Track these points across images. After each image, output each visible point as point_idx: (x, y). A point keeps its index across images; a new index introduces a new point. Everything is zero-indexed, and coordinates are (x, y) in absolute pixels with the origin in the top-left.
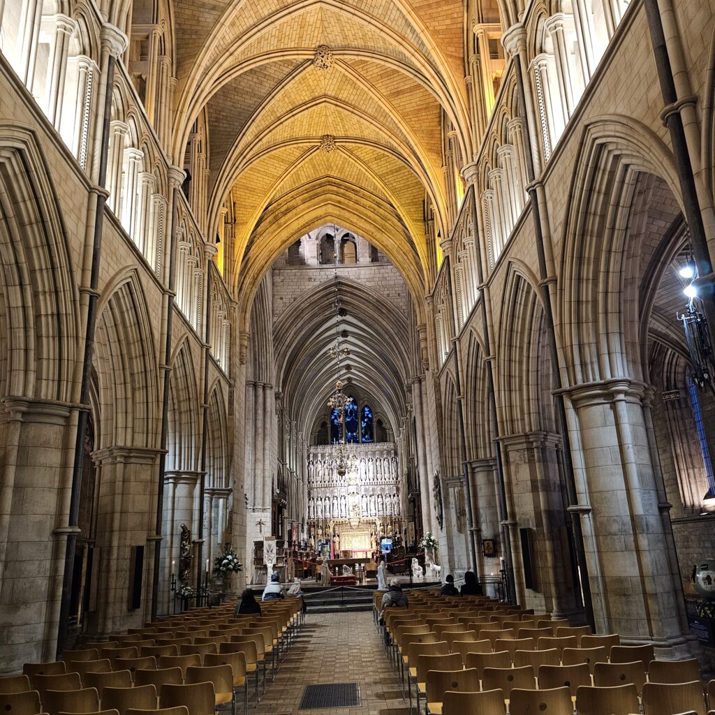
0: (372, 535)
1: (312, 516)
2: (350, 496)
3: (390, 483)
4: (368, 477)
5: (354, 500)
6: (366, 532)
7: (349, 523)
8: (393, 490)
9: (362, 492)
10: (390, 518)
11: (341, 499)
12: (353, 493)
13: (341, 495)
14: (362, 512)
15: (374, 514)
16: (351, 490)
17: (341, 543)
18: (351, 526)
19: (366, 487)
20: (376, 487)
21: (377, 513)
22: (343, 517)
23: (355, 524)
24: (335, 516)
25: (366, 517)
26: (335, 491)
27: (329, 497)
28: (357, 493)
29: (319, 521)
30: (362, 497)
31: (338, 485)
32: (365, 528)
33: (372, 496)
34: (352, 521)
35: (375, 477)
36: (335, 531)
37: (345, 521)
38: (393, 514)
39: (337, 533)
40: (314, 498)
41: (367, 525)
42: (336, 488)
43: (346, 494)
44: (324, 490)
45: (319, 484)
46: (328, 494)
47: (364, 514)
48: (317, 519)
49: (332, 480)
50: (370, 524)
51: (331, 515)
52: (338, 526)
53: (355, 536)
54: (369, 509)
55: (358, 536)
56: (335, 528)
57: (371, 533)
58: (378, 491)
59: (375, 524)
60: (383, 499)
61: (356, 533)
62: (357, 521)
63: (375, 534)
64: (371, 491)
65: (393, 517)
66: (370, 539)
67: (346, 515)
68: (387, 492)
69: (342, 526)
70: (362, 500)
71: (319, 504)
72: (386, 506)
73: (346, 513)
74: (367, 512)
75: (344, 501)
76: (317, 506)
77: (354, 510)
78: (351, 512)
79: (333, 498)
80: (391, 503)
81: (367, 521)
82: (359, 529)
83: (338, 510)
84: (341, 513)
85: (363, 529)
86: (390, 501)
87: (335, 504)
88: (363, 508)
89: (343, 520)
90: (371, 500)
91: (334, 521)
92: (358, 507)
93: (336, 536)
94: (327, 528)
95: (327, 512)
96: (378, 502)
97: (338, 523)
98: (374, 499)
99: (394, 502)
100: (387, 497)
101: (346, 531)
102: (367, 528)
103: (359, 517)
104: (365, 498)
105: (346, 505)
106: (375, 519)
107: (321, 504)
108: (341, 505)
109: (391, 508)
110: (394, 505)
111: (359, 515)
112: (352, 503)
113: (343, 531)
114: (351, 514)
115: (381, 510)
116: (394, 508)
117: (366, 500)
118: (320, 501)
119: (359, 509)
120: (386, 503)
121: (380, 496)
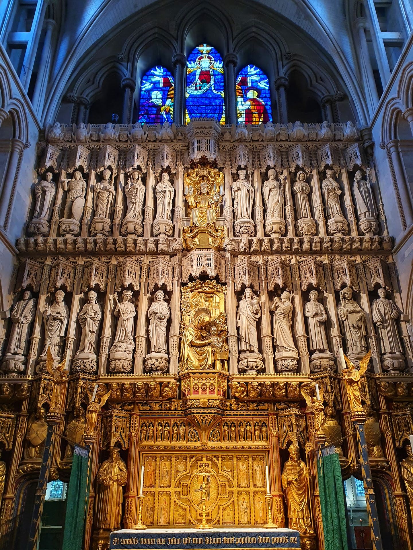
1: (16, 362)
2: (191, 291)
3: (354, 247)
4: (260, 228)
5: (207, 304)
6: (256, 443)
7: (180, 398)
8: (367, 272)
9: (237, 276)
10: (368, 382)
11: (151, 301)
12: (204, 277)
13: (154, 284)
14: (240, 352)
15: (292, 363)
16: (195, 267)
17: (132, 492)
18: (186, 411)
19: (253, 259)
20: (296, 259)
21: (305, 360)
22: (151, 370)
23: (204, 403)
24: (119, 364)
25: (259, 372)
26: (127, 268)
27: (103, 288)
28: (217, 278)
29: (40, 379)
30: (239, 295)
31: (143, 248)
32: (252, 424)
33: (280, 293)
34: (192, 385)
35: (291, 228)
36: (110, 431)
37: (161, 384)
38: (378, 368)
39: (122, 442)
40: (39, 293)
41: (260, 407)
42: (134, 258)
43: (175, 283)
44: (83, 263)
45: (65, 242)
46: (97, 279)
47: (249, 360)
48: (35, 373)
49: (123, 230)
50: (274, 404)
51: (104, 359)
52: (127, 407)
53: (204, 461)
54: (267, 343)
55: (220, 459)
56: (111, 416)
57: (283, 447)
58: (303, 276)
59: (302, 404)
60: (328, 306)
61: (211, 443)
62: (216, 391)
63: (301, 454)
64: (275, 275)
65: (378, 379)
66: (277, 478)
67: (169, 361)
68: (344, 278)
69: (145, 408)
70: (238, 307)
71: (58, 313)
72: (342, 332)
73: (168, 353)
74: (260, 350)
75: (164, 309)
76: (47, 320)
77: (204, 342)
78: (188, 351)
79: (120, 294)
80: (363, 319)
81: (261, 390)
82: (226, 428)
83: (137, 340)
84: (149, 352)
85: (245, 429)
86: (359, 312)
87: (125, 318)
88: (243, 335)
89: (152, 383)
90: (277, 307)
91: (108, 387)
92: (221, 331)
93: (115, 456)
94: (77, 417)
95: (87, 346)
96: (307, 314)
97: (128, 395)
98: (288, 304)
99: (376, 318)
100: (344, 298)
101: (163, 431)
102: (264, 424)
103: (226, 372)
104: (252, 298)
105: (169, 321)
106: (300, 385)
107: (64, 314)
108: (148, 321)
109: (366, 338)
110: (376, 329)
111: (226, 362)
112: (197, 314)
113: (147, 432)
114: (188, 356)
115: (322, 348)
116: (378, 339)
117: (255, 308)
118: (62, 304)
119: (227, 340)
120: (343, 322)
121: (313, 294)
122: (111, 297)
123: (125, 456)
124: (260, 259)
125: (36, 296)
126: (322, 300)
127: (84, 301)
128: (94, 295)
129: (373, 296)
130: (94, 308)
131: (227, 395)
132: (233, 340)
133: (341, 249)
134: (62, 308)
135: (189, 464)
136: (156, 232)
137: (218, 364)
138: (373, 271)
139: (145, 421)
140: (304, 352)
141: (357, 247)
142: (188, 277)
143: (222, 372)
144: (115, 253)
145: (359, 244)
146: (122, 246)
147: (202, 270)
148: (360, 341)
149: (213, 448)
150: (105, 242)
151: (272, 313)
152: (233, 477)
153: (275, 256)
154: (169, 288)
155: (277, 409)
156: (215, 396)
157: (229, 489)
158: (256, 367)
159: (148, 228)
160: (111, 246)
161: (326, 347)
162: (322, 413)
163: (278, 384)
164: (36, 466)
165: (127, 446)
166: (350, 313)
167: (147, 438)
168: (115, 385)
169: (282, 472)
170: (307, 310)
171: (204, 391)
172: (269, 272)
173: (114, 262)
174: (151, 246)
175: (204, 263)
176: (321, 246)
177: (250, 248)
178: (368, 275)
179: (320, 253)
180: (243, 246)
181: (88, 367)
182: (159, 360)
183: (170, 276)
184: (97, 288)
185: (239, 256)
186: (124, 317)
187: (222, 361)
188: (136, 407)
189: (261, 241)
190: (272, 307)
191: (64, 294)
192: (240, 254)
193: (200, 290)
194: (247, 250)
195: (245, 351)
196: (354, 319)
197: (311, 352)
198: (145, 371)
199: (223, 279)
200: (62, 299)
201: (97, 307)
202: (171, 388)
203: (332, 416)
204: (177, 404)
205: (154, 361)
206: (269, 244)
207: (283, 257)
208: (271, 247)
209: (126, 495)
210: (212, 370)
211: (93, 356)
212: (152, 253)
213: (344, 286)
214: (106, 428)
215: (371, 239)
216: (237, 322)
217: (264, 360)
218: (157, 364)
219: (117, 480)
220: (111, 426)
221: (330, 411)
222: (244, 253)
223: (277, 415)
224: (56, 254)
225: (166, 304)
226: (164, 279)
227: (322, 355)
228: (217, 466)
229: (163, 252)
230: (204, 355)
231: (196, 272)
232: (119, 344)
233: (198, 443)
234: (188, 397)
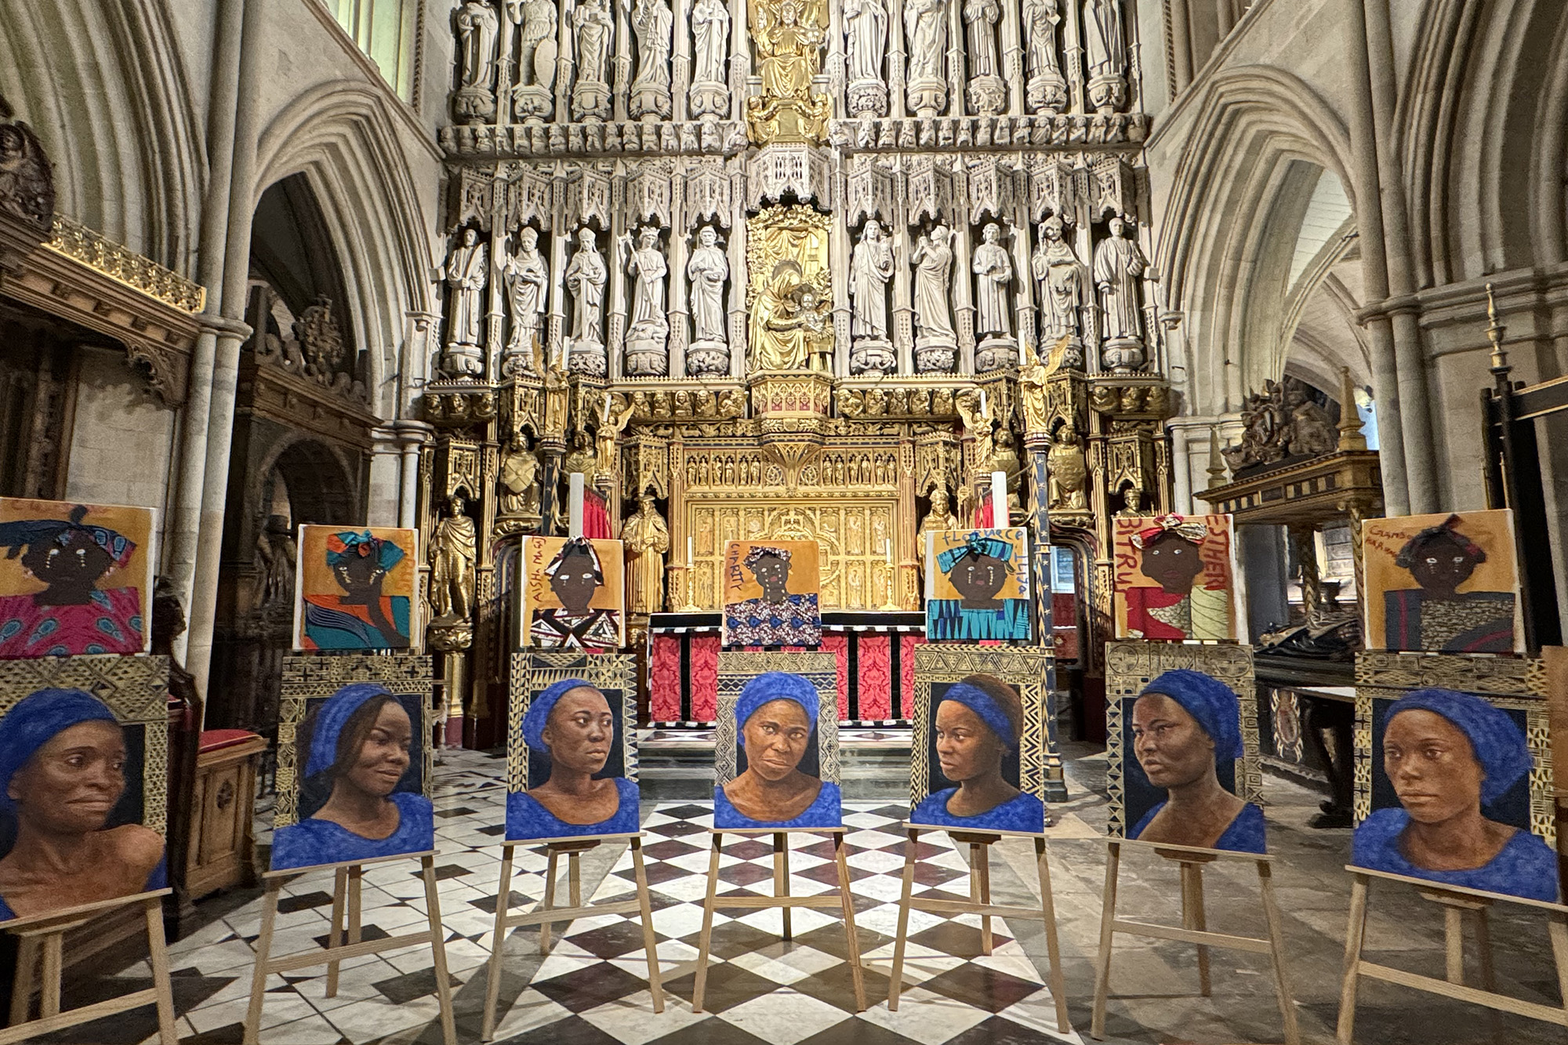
0: (923, 507)
1: (468, 358)
2: (766, 227)
3: (1072, 137)
4: (897, 98)
5: (795, 251)
6: (877, 488)
7: (750, 417)
8: (1094, 187)
9: (852, 197)
10: (1073, 388)
11: (692, 245)
12: (789, 199)
13: (696, 214)
14: (853, 339)
15: (943, 357)
16: (772, 180)
17: (676, 562)
18: (761, 438)
19: (883, 161)
20: (963, 162)
21: (968, 350)
22: (700, 370)
23: (790, 425)
24: (643, 361)
25: (886, 372)
26: (647, 184)
27: (604, 223)
28: (814, 202)
29: (512, 387)
30: (855, 233)
31: (673, 142)
32: (870, 456)
33: (929, 228)
34: (770, 397)
35: (956, 97)
36: (637, 470)
37: (717, 394)
38: (1093, 363)
39: (656, 486)
40: (490, 233)
41: (886, 431)
42: (657, 162)
43: (736, 212)
44: (564, 175)
45: (529, 133)
46: (593, 206)
47: (870, 352)
48: (502, 377)
49: (633, 107)
50: (910, 426)
51: (616, 353)
52: (661, 432)
53: (792, 516)
54: (902, 322)
55: (818, 512)
56: (637, 446)
57: (922, 494)
58: (974, 195)
59: (958, 425)
60: (1015, 253)
61: (802, 489)
62: (812, 405)
63: (952, 504)
64: (922, 195)
65: (1092, 382)
66: (910, 542)
67: (729, 356)
68: (1049, 198)
69: (692, 432)
70: (852, 256)
71: (530, 270)
72: (1037, 301)
73: (727, 342)
74: (890, 335)
75: (717, 261)
76: (512, 284)
77: (789, 322)
78: (761, 338)
79: (636, 233)
80: (1077, 278)
81: (888, 404)
82: (828, 464)
83: (671, 319)
84: (693, 340)
85: (860, 466)
86: (1069, 264)
87: (647, 280)
88: (860, 308)
89: (703, 393)
90: (923, 256)
91: (628, 398)
92: (821, 302)
93: (646, 508)
94: (581, 448)
95: (585, 329)
96: (977, 269)
97: (663, 411)
98: (944, 250)
99: (1101, 275)
100: (1046, 236)
101: (723, 470)
102: (891, 458)
103: (829, 375)
104: (878, 239)
105: (727, 285)
106: (955, 394)
107: (541, 273)
108: (689, 283)
109: (1079, 312)
110: (1098, 295)
111: (829, 357)
112: (777, 271)
113: (698, 472)
114: (763, 347)
115: (998, 329)
116: (1100, 313)
117: (884, 258)
118: (535, 253)
119: (831, 317)
120: (1040, 282)
121: (990, 230)
122: (621, 240)
123: (663, 507)
124: (894, 163)
125: (485, 238)
126: (1006, 243)
127: (574, 248)
128: (588, 237)
129: (1100, 232)
130: (591, 259)
131: (830, 411)
132: (842, 318)
133: (1049, 142)
134: (535, 260)
135: (768, 520)
136: (696, 110)
137: (816, 360)
138: (1105, 185)
139: (694, 454)
140: (967, 337)
141: (1079, 138)
142: (759, 200)
143: (823, 373)
144: (622, 152)
145: (1083, 130)
146: (636, 139)
147: (785, 187)
148: (1067, 316)
149: (806, 496)
150: (602, 133)
151: (913, 267)
152: (838, 539)
153: (923, 156)
154: (724, 222)
155: (915, 434)
156: (810, 413)
157: (831, 558)
158: (882, 364)
159: (680, 102)
160: (612, 140)
161: (1006, 328)
162: (989, 440)
163: (917, 392)
164: (522, 524)
165: (666, 494)
166: (1054, 265)
167: (698, 480)
168: (639, 397)
169: (918, 532)
170: (976, 261)
171: (791, 406)
172: (912, 188)
173: (620, 171)
174: (688, 139)
175: (789, 172)
176: (1011, 135)
177: (876, 141)
178: (1095, 192)
179: (1008, 149)
180: (863, 136)
181: (592, 366)
182: (713, 354)
183: (726, 198)
184: (594, 224)
185: (856, 156)
186: (645, 277)
187: (823, 355)
188: (677, 431)
189: (897, 126)
190: (915, 257)
191: (536, 236)
192: (857, 151)
193: (782, 225)
194: (872, 144)
195: (863, 337)
196: (1059, 276)
197: (979, 338)
198: (688, 373)
199: (824, 203)
200: (534, 244)
201: (597, 259)
202: (735, 401)
203: (1007, 445)
204: (745, 426)
205: (703, 355)
206: (913, 133)
207: (939, 158)
208: (918, 138)
209: (669, 565)
210: (804, 371)
211: (599, 348)
212: (690, 153)
213: (1047, 214)
214: (629, 465)
215: (1107, 120)
216: (849, 286)
217: (895, 353)
218: (708, 361)
219: (653, 545)
220: (637, 462)
221: (1003, 435)
222: (866, 149)
223: (914, 443)
224: (515, 156)
225: (720, 252)
226: (714, 205)
227: (998, 342)
228: (813, 523)
229: (711, 151)
230: (790, 345)
231: (775, 192)
232: (640, 326)
233: (782, 489)
234: (763, 415)
